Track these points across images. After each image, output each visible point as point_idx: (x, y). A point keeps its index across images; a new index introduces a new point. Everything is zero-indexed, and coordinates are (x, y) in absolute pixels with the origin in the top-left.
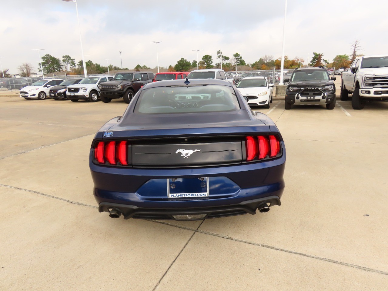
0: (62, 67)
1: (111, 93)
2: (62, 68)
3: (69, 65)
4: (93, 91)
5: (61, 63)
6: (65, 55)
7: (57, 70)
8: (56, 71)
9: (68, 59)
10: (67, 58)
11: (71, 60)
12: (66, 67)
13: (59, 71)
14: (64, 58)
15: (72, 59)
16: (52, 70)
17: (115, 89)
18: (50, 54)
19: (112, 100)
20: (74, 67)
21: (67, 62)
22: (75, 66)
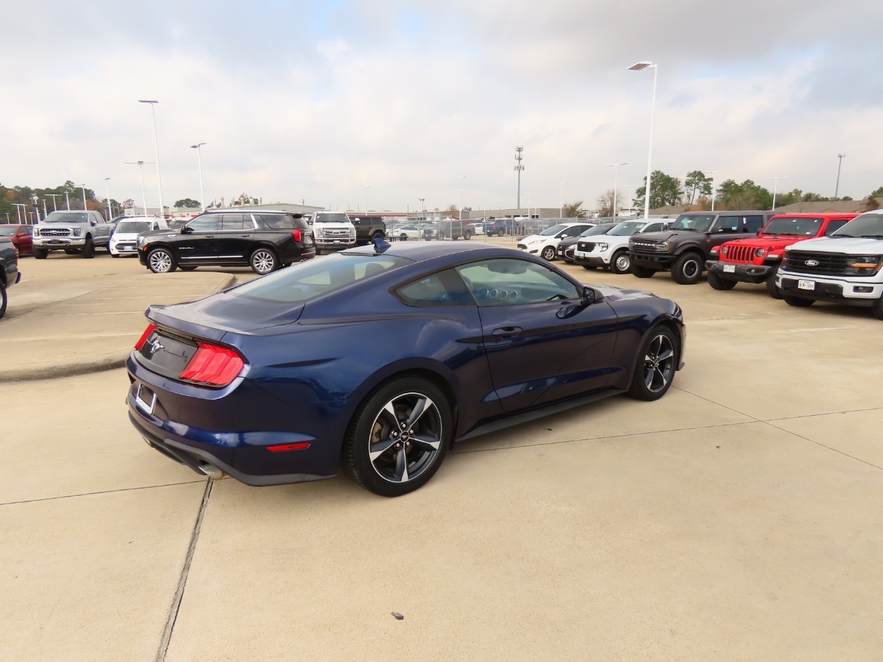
0: (680, 196)
1: (647, 258)
2: (679, 199)
3: (697, 191)
4: (621, 251)
5: (682, 187)
6: (692, 171)
7: (670, 202)
8: (667, 204)
9: (698, 179)
10: (697, 177)
11: (705, 180)
12: (689, 196)
13: (673, 204)
14: (688, 178)
15: (706, 178)
16: (658, 203)
17: (655, 249)
18: (662, 171)
19: (657, 274)
20: (707, 196)
21: (693, 185)
22: (710, 193)
